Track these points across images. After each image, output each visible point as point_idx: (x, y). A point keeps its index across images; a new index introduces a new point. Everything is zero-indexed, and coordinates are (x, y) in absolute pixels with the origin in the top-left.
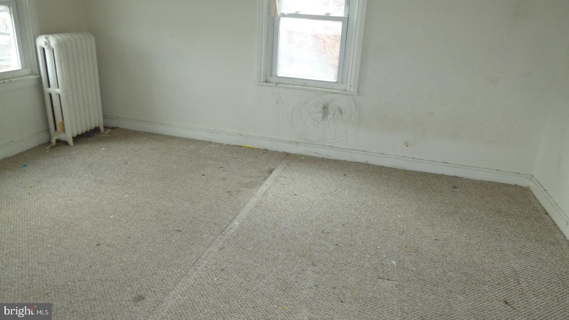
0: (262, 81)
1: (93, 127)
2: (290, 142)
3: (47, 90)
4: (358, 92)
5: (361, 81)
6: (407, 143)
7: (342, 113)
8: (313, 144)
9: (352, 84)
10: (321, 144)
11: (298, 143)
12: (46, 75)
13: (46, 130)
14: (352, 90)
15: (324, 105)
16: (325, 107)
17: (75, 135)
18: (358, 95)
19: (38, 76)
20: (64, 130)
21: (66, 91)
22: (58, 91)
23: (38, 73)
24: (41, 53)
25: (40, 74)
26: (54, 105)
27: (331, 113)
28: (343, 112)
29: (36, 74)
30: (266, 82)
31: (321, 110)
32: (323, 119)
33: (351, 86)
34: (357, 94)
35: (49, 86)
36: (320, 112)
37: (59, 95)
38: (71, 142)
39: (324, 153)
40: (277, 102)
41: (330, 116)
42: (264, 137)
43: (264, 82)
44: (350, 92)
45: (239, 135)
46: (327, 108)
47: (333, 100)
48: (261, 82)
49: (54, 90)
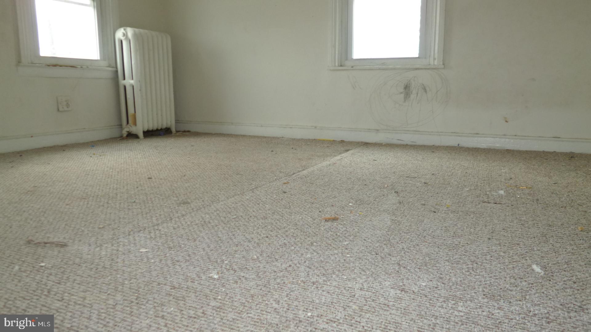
0: (337, 64)
1: (164, 126)
2: (369, 129)
3: (122, 82)
4: (444, 64)
5: (446, 50)
6: (506, 118)
7: (426, 91)
8: (395, 130)
9: (436, 56)
10: (404, 129)
11: (378, 130)
12: (122, 68)
13: (118, 125)
14: (436, 63)
15: (406, 84)
16: (407, 86)
17: (146, 130)
18: (444, 68)
19: (114, 69)
20: (135, 124)
21: (139, 82)
22: (132, 82)
23: (114, 65)
24: (119, 45)
25: (117, 67)
26: (128, 96)
27: (414, 92)
28: (428, 89)
29: (113, 67)
30: (341, 66)
31: (402, 90)
32: (405, 101)
33: (434, 59)
34: (443, 66)
35: (124, 79)
36: (402, 93)
37: (133, 86)
38: (141, 135)
39: (407, 138)
40: (353, 87)
41: (413, 96)
42: (341, 128)
43: (339, 66)
44: (434, 65)
45: (314, 127)
46: (409, 87)
47: (415, 77)
48: (335, 66)
49: (129, 82)
